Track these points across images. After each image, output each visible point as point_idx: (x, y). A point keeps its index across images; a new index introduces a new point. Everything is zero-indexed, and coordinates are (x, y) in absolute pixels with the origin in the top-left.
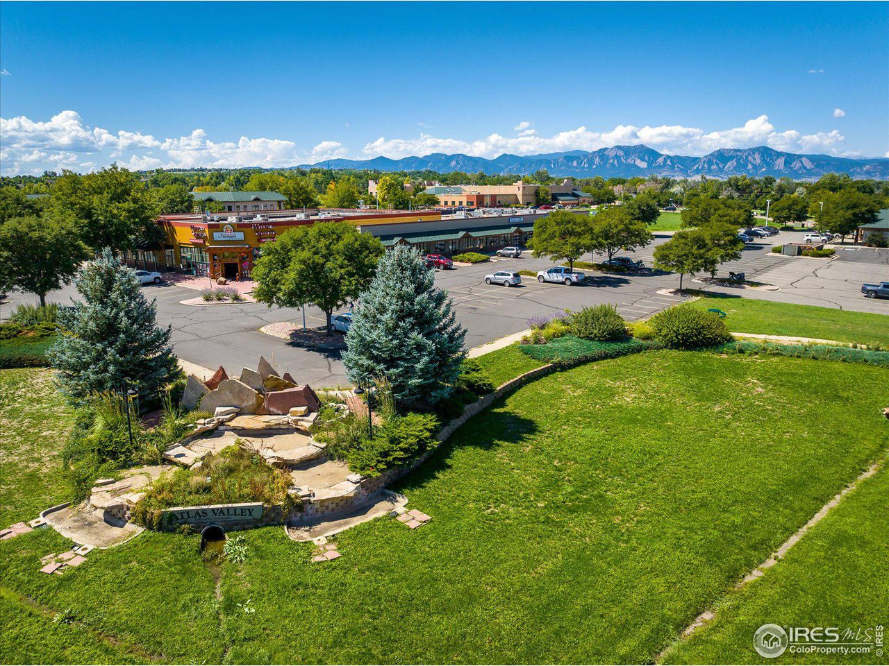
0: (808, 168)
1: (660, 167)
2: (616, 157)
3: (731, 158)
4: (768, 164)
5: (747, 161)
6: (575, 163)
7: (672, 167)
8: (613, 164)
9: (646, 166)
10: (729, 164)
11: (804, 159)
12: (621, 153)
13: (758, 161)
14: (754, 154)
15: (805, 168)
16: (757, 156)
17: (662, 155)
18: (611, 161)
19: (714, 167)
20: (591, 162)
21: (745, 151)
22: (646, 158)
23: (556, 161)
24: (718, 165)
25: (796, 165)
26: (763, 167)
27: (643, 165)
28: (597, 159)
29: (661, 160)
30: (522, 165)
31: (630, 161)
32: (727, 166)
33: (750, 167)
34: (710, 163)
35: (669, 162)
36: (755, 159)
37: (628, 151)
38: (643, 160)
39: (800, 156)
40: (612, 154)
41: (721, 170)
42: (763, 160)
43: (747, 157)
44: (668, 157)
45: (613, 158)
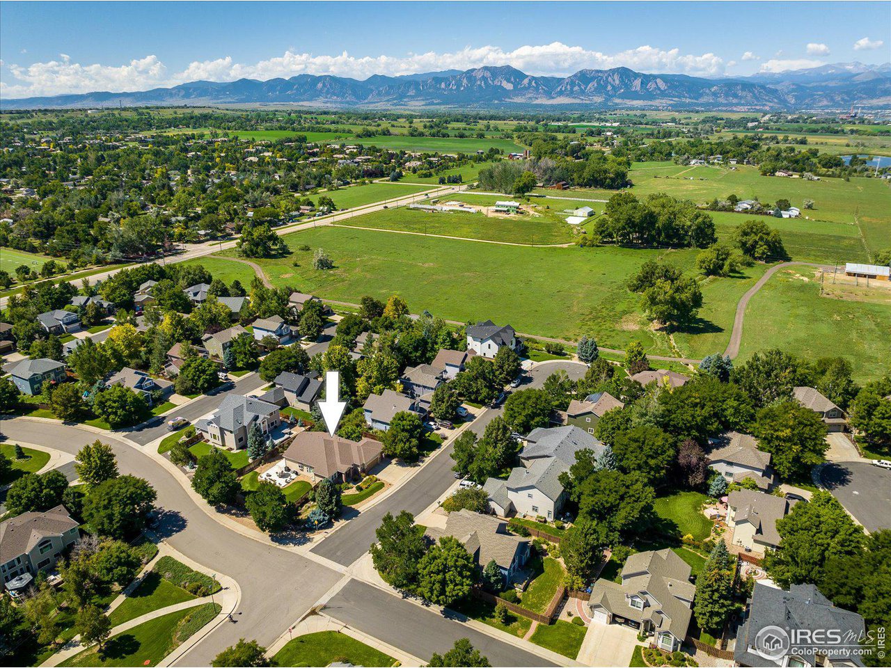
0: (662, 89)
1: (526, 89)
2: (484, 78)
3: (592, 79)
4: (626, 85)
5: (607, 82)
6: (443, 86)
7: (537, 89)
8: (480, 85)
9: (512, 88)
10: (590, 85)
11: (658, 80)
12: (488, 74)
13: (617, 82)
14: (613, 74)
15: (659, 89)
16: (616, 77)
17: (527, 76)
18: (479, 83)
19: (576, 88)
20: (459, 85)
21: (606, 72)
22: (512, 79)
23: (425, 82)
24: (579, 86)
25: (651, 86)
26: (621, 88)
27: (509, 86)
28: (465, 81)
29: (526, 81)
30: (391, 87)
31: (497, 83)
32: (588, 88)
33: (609, 88)
34: (572, 84)
35: (533, 84)
36: (614, 80)
37: (494, 71)
38: (509, 81)
39: (655, 77)
40: (479, 75)
41: (583, 92)
42: (622, 81)
43: (607, 78)
44: (534, 78)
45: (480, 79)
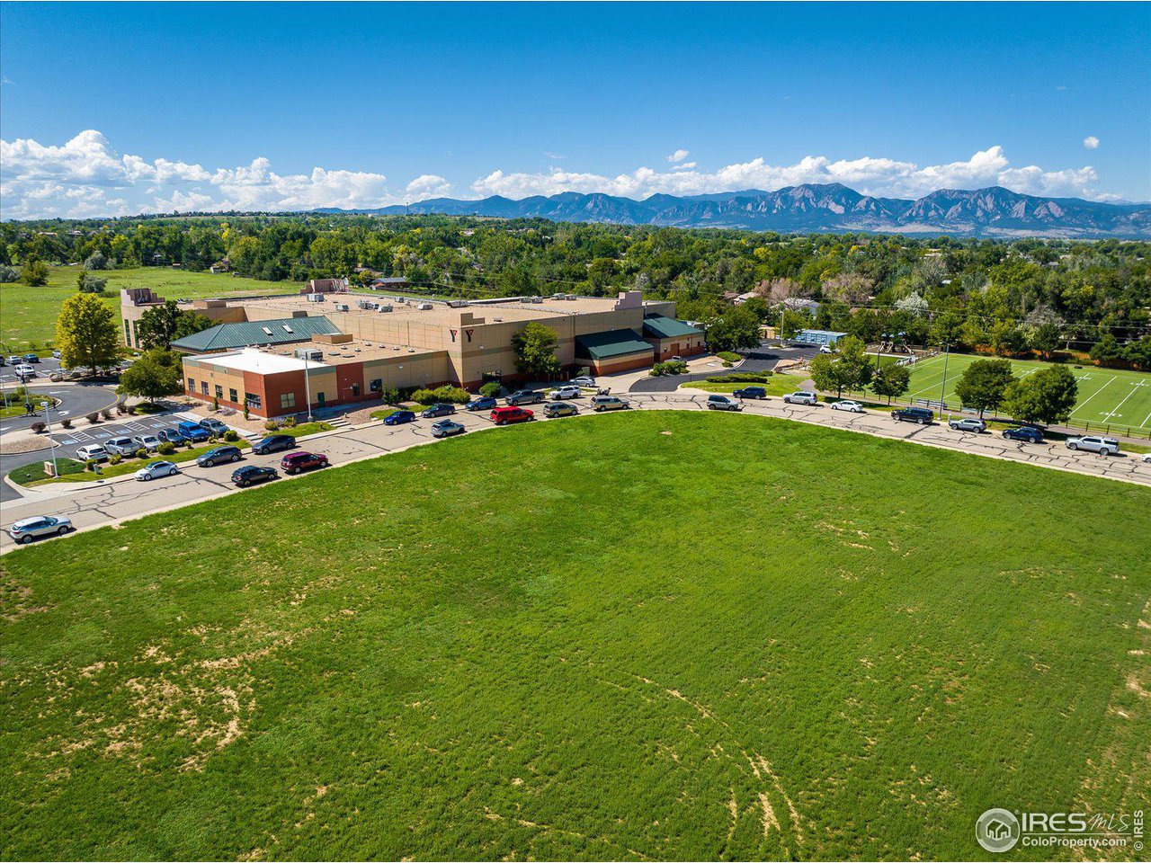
0: (1057, 215)
1: (861, 212)
2: (804, 199)
3: (955, 201)
4: (1003, 210)
5: (975, 206)
6: (749, 207)
7: (877, 214)
8: (799, 208)
9: (843, 212)
10: (952, 209)
11: (1051, 204)
12: (810, 194)
13: (990, 206)
14: (985, 196)
15: (1053, 216)
16: (989, 200)
17: (863, 197)
18: (797, 204)
19: (932, 213)
20: (770, 207)
21: (973, 193)
22: (843, 200)
23: (725, 204)
24: (937, 210)
25: (1040, 212)
26: (997, 214)
27: (839, 210)
28: (779, 202)
29: (862, 203)
30: (680, 208)
31: (822, 204)
32: (949, 213)
33: (979, 213)
34: (927, 208)
35: (872, 206)
36: (986, 204)
37: (819, 191)
38: (838, 202)
39: (1045, 201)
40: (798, 195)
41: (942, 218)
42: (997, 205)
43: (976, 200)
44: (872, 199)
45: (799, 200)
